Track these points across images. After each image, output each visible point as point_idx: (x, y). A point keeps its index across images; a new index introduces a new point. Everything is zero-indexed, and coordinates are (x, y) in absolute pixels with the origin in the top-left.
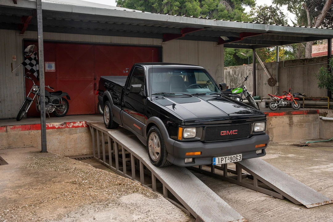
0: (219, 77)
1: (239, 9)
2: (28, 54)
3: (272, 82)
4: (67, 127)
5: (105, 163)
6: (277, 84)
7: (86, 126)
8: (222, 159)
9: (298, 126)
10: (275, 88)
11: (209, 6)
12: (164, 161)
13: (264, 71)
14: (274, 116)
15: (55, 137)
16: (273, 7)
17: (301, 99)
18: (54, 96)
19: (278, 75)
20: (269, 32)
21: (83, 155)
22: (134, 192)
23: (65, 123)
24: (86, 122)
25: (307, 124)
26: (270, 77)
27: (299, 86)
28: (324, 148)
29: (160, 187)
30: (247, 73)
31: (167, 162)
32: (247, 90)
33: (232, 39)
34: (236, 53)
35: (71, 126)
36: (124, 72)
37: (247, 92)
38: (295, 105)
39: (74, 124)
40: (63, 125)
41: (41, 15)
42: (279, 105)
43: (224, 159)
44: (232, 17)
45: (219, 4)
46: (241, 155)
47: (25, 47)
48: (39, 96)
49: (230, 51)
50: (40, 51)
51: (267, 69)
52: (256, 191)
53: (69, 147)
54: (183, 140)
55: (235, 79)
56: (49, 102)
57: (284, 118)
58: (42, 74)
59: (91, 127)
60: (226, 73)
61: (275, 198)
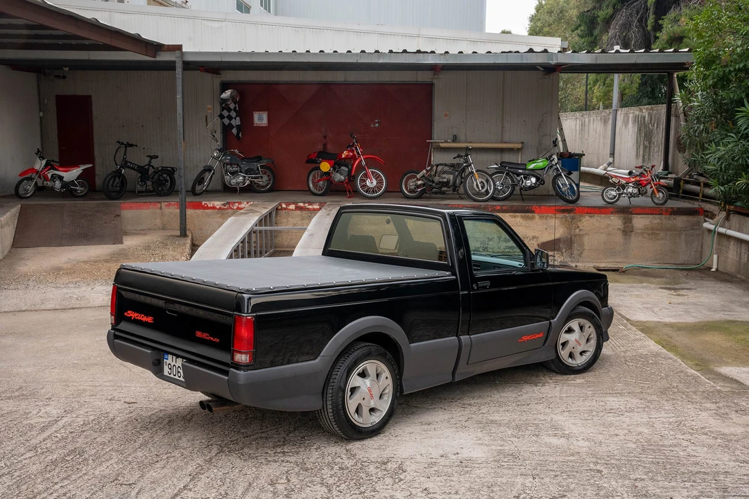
4: (231, 208)
9: (646, 235)
14: (588, 213)
18: (247, 163)
23: (228, 203)
35: (235, 208)
36: (372, 126)
39: (239, 205)
40: (225, 206)
41: (181, 68)
42: (622, 193)
56: (241, 172)
57: (612, 218)
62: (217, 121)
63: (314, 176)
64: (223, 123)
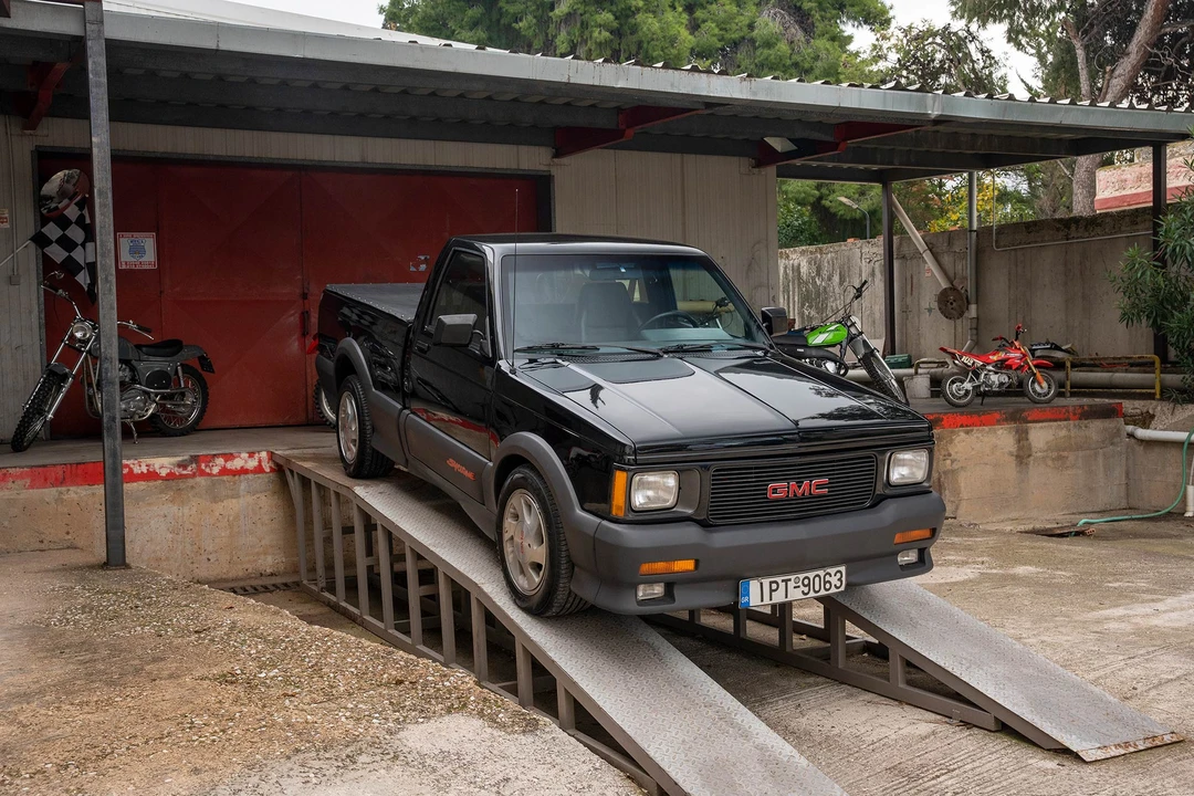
0: (760, 286)
1: (833, 39)
2: (53, 205)
3: (951, 303)
4: (203, 473)
5: (344, 604)
6: (973, 311)
7: (272, 470)
8: (774, 586)
9: (1050, 463)
10: (963, 325)
11: (723, 26)
12: (561, 596)
13: (925, 262)
14: (962, 426)
15: (155, 508)
16: (953, 29)
17: (1059, 365)
18: (152, 358)
19: (974, 278)
20: (939, 121)
21: (261, 575)
22: (449, 710)
23: (195, 459)
24: (271, 455)
25: (1081, 453)
26: (944, 285)
27: (1050, 316)
28: (1143, 540)
29: (545, 692)
30: (861, 271)
31: (571, 600)
32: (861, 333)
33: (805, 147)
34: (821, 198)
35: (216, 470)
36: (412, 269)
37: (864, 341)
38: (1036, 386)
39: (226, 461)
40: (185, 467)
41: (103, 61)
42: (979, 386)
43: (782, 585)
44: (807, 65)
45: (760, 22)
46: (843, 569)
47: (43, 177)
48: (95, 358)
49: (799, 192)
50: (99, 191)
51: (936, 256)
52: (900, 700)
53: (210, 548)
54: (631, 516)
55: (818, 295)
56: (134, 380)
57: (1000, 432)
58: (106, 278)
59: (292, 472)
60: (785, 271)
61: (967, 725)
62: (28, 256)
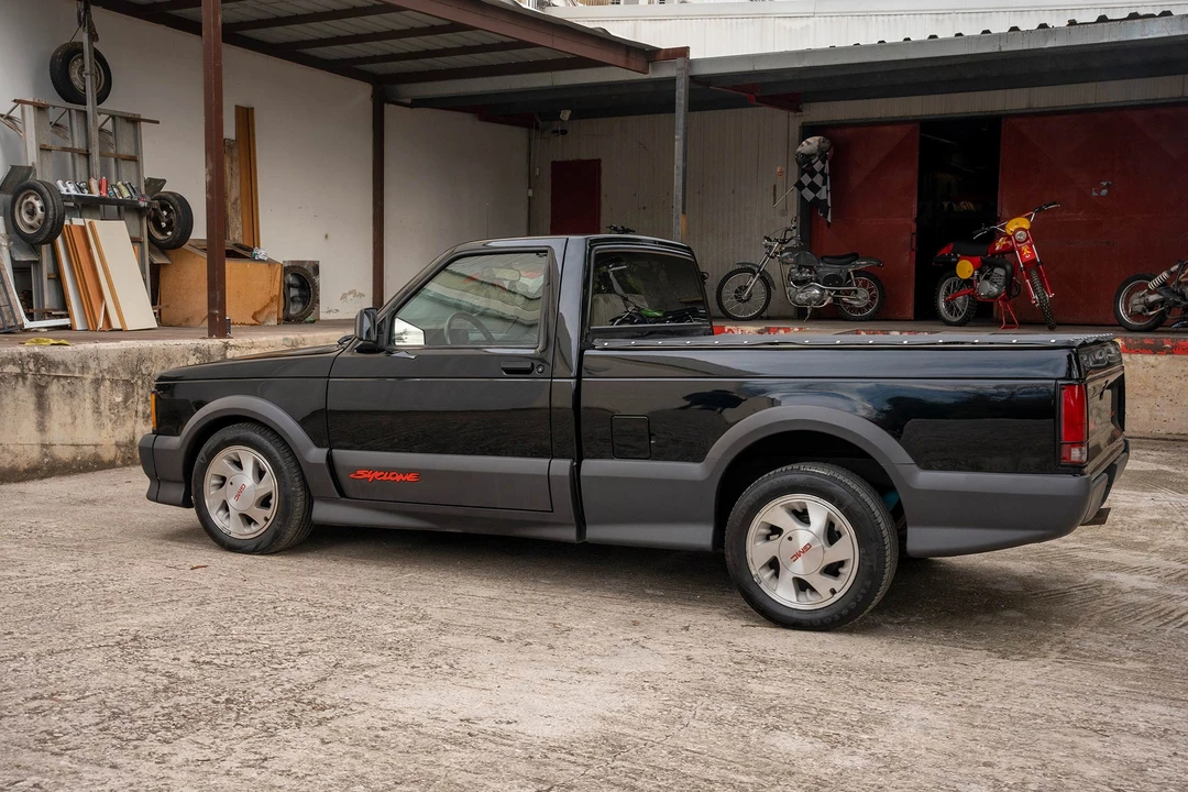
18: (828, 265)
23: (768, 329)
36: (1095, 194)
41: (685, 89)
56: (817, 280)
62: (793, 195)
63: (948, 289)
64: (802, 197)
